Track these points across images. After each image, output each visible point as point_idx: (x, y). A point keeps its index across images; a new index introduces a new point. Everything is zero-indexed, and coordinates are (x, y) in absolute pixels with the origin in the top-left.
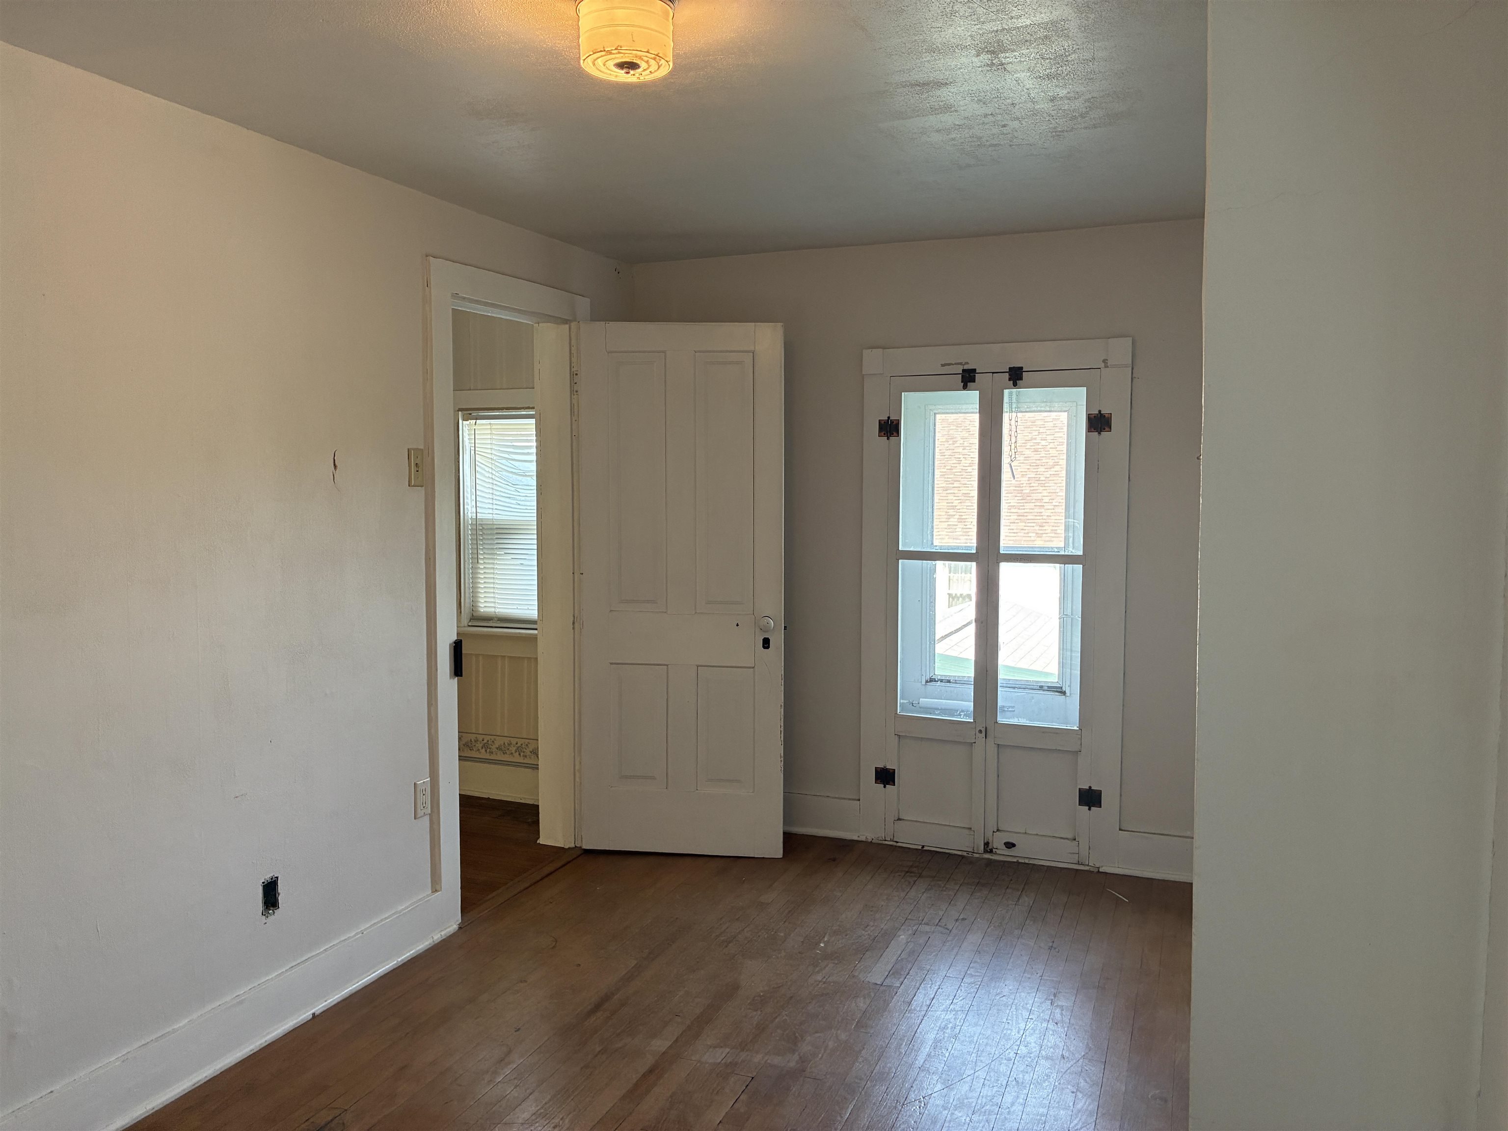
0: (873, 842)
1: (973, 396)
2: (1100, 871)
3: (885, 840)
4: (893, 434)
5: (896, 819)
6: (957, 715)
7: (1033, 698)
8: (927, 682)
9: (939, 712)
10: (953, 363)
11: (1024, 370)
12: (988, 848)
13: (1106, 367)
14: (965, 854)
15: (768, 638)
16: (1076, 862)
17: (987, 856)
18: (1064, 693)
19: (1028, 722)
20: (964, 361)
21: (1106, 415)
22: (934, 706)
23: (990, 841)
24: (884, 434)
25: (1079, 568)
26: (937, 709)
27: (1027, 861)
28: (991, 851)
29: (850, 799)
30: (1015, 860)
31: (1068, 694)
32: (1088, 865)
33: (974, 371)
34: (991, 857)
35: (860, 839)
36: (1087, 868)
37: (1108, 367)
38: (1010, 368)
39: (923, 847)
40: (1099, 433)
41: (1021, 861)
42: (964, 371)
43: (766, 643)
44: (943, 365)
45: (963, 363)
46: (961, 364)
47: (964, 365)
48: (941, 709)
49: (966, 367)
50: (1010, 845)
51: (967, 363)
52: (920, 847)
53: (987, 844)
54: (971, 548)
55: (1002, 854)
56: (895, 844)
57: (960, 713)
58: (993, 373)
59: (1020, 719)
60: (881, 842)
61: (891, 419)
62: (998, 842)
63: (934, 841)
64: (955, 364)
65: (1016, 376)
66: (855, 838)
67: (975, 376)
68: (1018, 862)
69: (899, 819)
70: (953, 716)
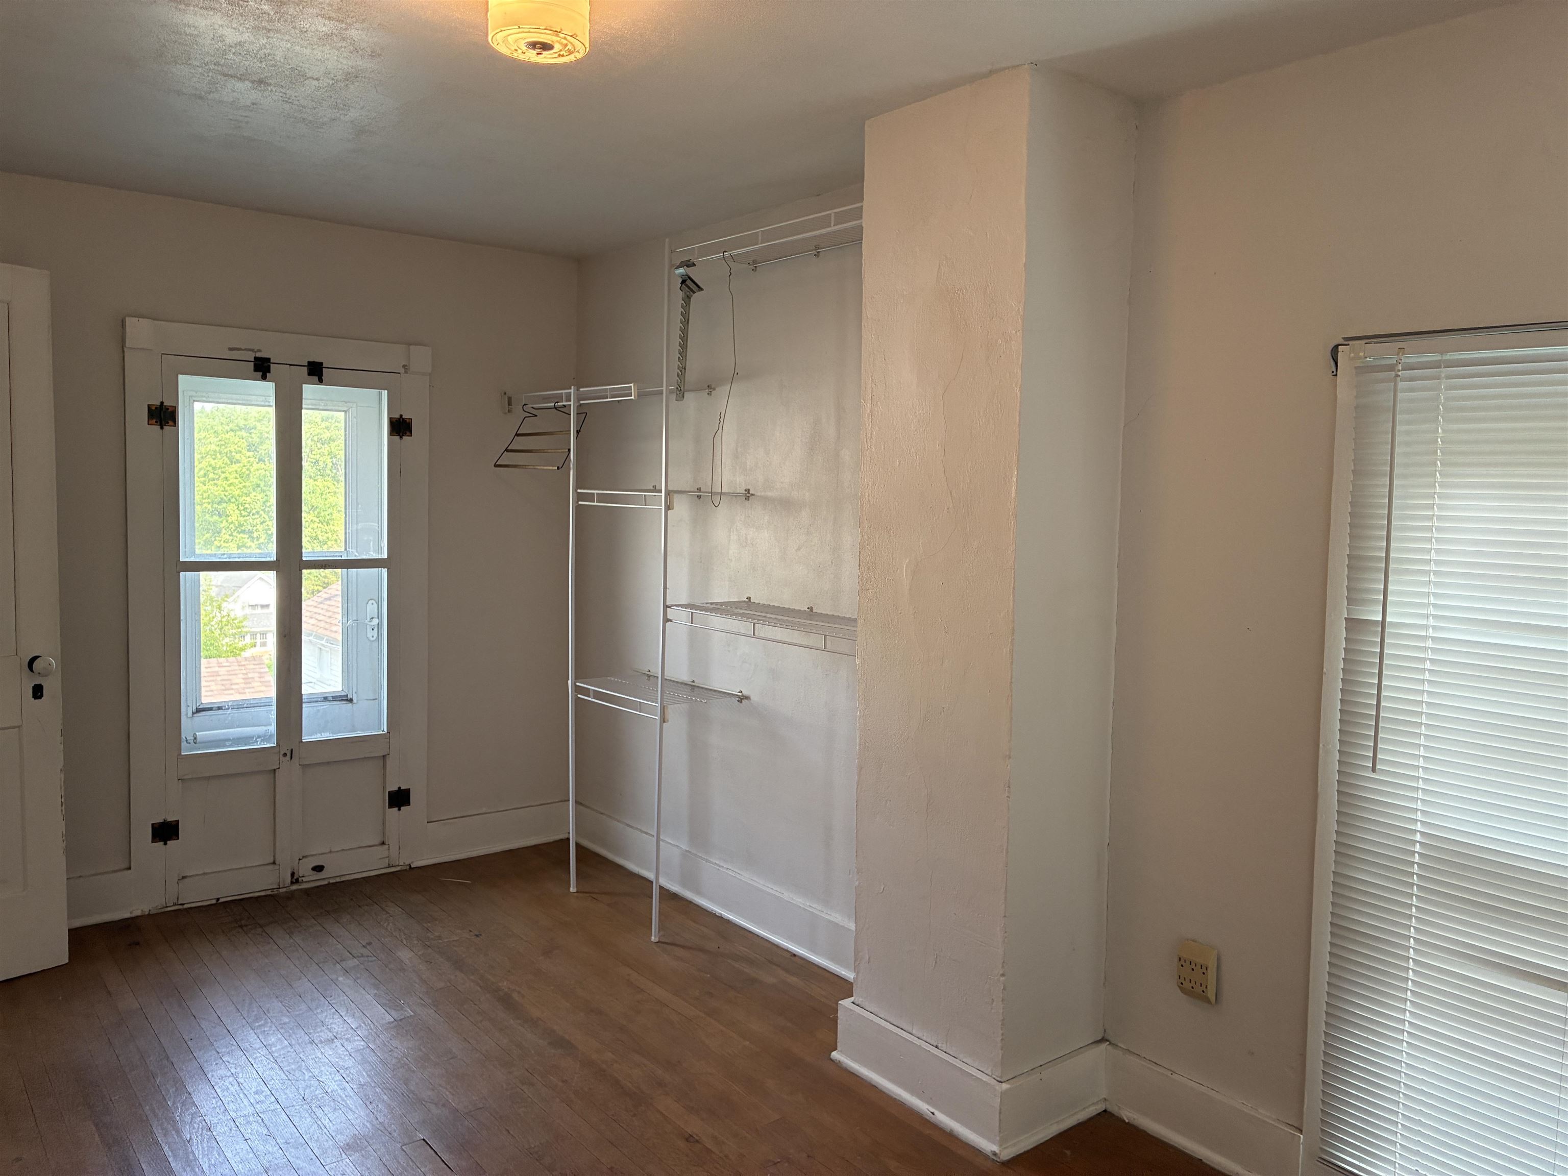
0: (151, 913)
1: (267, 389)
2: (412, 867)
3: (167, 907)
4: (168, 423)
5: (181, 878)
6: (253, 743)
7: (318, 711)
8: (193, 713)
9: (230, 743)
10: (243, 348)
11: (324, 366)
12: (295, 880)
13: (406, 372)
14: (269, 893)
15: (41, 685)
16: (387, 865)
17: (294, 887)
18: (351, 701)
19: (331, 735)
20: (256, 348)
21: (407, 420)
22: (222, 737)
23: (295, 871)
24: (156, 422)
25: (385, 572)
26: (228, 740)
27: (338, 880)
28: (297, 881)
29: (115, 871)
30: (326, 882)
31: (355, 701)
32: (399, 866)
33: (268, 360)
34: (300, 887)
35: (134, 915)
36: (398, 869)
37: (407, 373)
38: (308, 362)
39: (218, 899)
40: (401, 437)
41: (332, 881)
42: (256, 358)
43: (38, 691)
44: (231, 349)
45: (255, 350)
46: (252, 350)
47: (255, 352)
48: (234, 739)
49: (259, 355)
50: (319, 869)
51: (260, 351)
52: (214, 902)
53: (293, 874)
54: (269, 555)
55: (311, 880)
56: (180, 907)
57: (256, 739)
58: (291, 365)
59: (323, 734)
60: (163, 910)
61: (164, 404)
62: (305, 870)
63: (229, 890)
64: (246, 349)
65: (316, 371)
66: (127, 915)
67: (270, 366)
68: (329, 884)
69: (184, 877)
70: (249, 744)
